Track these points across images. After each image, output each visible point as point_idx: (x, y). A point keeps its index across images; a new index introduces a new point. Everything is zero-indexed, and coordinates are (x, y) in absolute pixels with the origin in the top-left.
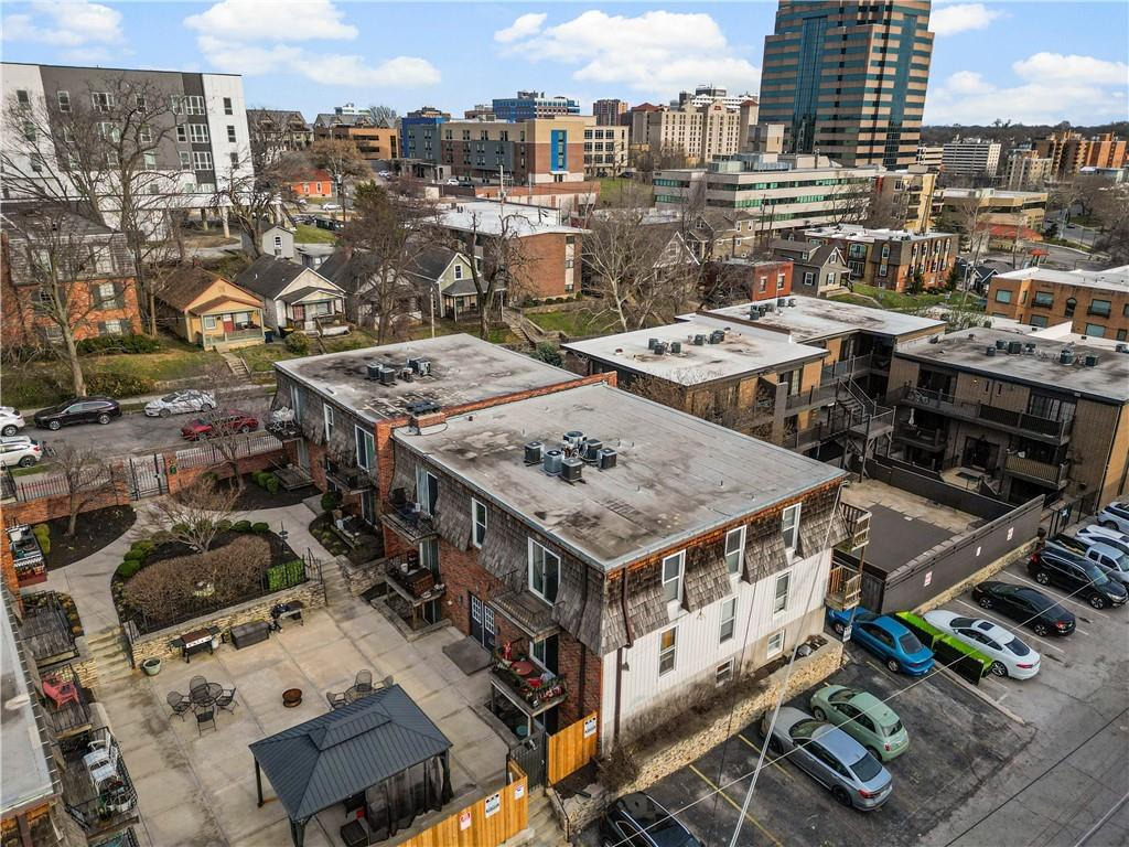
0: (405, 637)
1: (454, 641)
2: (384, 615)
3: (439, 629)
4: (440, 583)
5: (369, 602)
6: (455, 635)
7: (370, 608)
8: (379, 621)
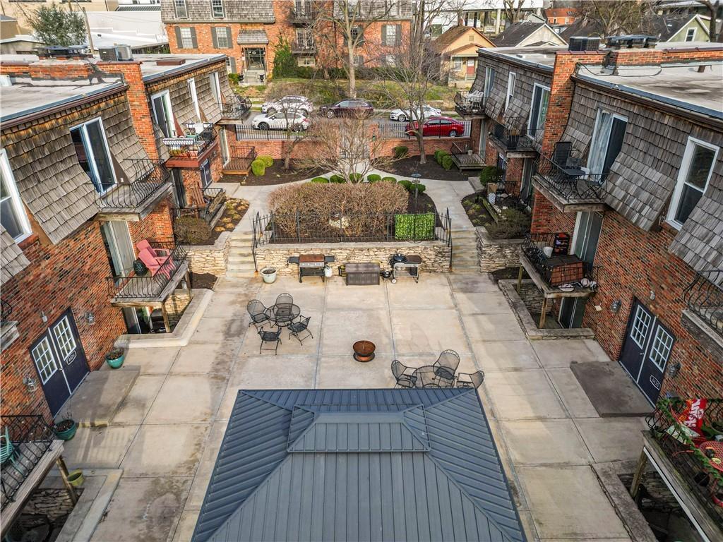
0: (525, 331)
1: (592, 359)
2: (508, 300)
3: (575, 337)
4: (591, 279)
5: (496, 282)
6: (593, 352)
7: (495, 288)
8: (500, 304)
